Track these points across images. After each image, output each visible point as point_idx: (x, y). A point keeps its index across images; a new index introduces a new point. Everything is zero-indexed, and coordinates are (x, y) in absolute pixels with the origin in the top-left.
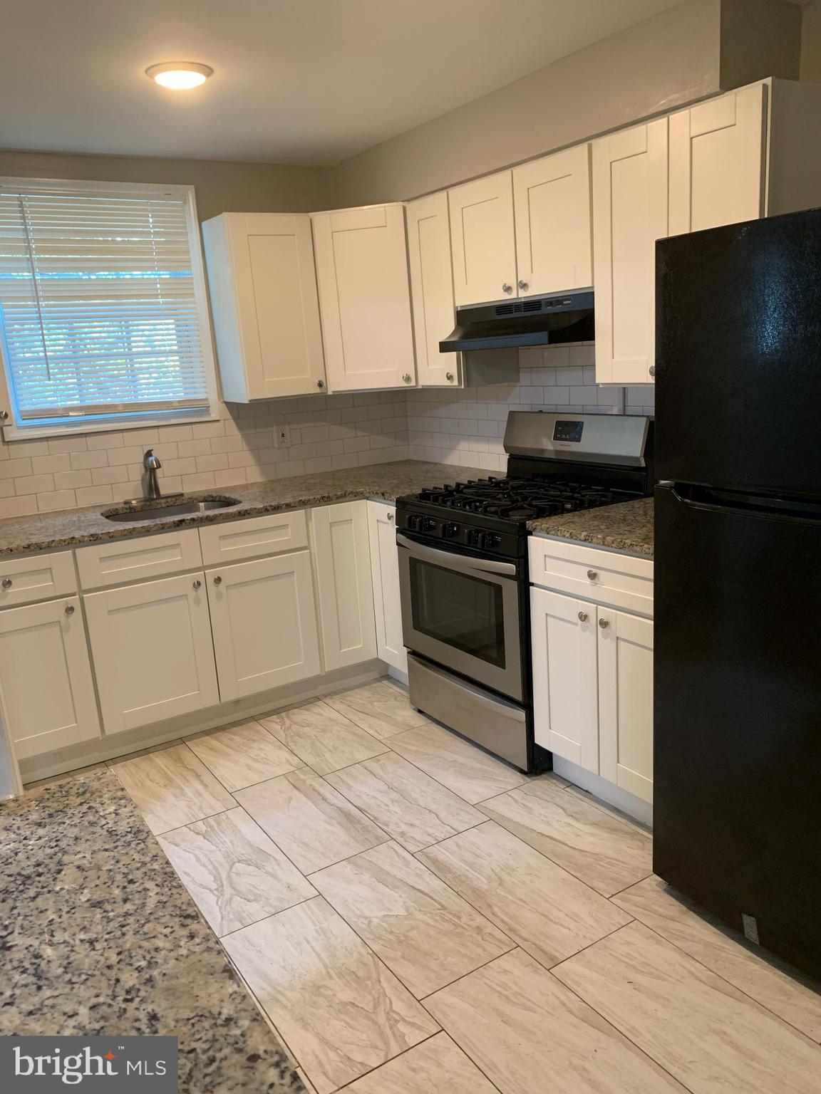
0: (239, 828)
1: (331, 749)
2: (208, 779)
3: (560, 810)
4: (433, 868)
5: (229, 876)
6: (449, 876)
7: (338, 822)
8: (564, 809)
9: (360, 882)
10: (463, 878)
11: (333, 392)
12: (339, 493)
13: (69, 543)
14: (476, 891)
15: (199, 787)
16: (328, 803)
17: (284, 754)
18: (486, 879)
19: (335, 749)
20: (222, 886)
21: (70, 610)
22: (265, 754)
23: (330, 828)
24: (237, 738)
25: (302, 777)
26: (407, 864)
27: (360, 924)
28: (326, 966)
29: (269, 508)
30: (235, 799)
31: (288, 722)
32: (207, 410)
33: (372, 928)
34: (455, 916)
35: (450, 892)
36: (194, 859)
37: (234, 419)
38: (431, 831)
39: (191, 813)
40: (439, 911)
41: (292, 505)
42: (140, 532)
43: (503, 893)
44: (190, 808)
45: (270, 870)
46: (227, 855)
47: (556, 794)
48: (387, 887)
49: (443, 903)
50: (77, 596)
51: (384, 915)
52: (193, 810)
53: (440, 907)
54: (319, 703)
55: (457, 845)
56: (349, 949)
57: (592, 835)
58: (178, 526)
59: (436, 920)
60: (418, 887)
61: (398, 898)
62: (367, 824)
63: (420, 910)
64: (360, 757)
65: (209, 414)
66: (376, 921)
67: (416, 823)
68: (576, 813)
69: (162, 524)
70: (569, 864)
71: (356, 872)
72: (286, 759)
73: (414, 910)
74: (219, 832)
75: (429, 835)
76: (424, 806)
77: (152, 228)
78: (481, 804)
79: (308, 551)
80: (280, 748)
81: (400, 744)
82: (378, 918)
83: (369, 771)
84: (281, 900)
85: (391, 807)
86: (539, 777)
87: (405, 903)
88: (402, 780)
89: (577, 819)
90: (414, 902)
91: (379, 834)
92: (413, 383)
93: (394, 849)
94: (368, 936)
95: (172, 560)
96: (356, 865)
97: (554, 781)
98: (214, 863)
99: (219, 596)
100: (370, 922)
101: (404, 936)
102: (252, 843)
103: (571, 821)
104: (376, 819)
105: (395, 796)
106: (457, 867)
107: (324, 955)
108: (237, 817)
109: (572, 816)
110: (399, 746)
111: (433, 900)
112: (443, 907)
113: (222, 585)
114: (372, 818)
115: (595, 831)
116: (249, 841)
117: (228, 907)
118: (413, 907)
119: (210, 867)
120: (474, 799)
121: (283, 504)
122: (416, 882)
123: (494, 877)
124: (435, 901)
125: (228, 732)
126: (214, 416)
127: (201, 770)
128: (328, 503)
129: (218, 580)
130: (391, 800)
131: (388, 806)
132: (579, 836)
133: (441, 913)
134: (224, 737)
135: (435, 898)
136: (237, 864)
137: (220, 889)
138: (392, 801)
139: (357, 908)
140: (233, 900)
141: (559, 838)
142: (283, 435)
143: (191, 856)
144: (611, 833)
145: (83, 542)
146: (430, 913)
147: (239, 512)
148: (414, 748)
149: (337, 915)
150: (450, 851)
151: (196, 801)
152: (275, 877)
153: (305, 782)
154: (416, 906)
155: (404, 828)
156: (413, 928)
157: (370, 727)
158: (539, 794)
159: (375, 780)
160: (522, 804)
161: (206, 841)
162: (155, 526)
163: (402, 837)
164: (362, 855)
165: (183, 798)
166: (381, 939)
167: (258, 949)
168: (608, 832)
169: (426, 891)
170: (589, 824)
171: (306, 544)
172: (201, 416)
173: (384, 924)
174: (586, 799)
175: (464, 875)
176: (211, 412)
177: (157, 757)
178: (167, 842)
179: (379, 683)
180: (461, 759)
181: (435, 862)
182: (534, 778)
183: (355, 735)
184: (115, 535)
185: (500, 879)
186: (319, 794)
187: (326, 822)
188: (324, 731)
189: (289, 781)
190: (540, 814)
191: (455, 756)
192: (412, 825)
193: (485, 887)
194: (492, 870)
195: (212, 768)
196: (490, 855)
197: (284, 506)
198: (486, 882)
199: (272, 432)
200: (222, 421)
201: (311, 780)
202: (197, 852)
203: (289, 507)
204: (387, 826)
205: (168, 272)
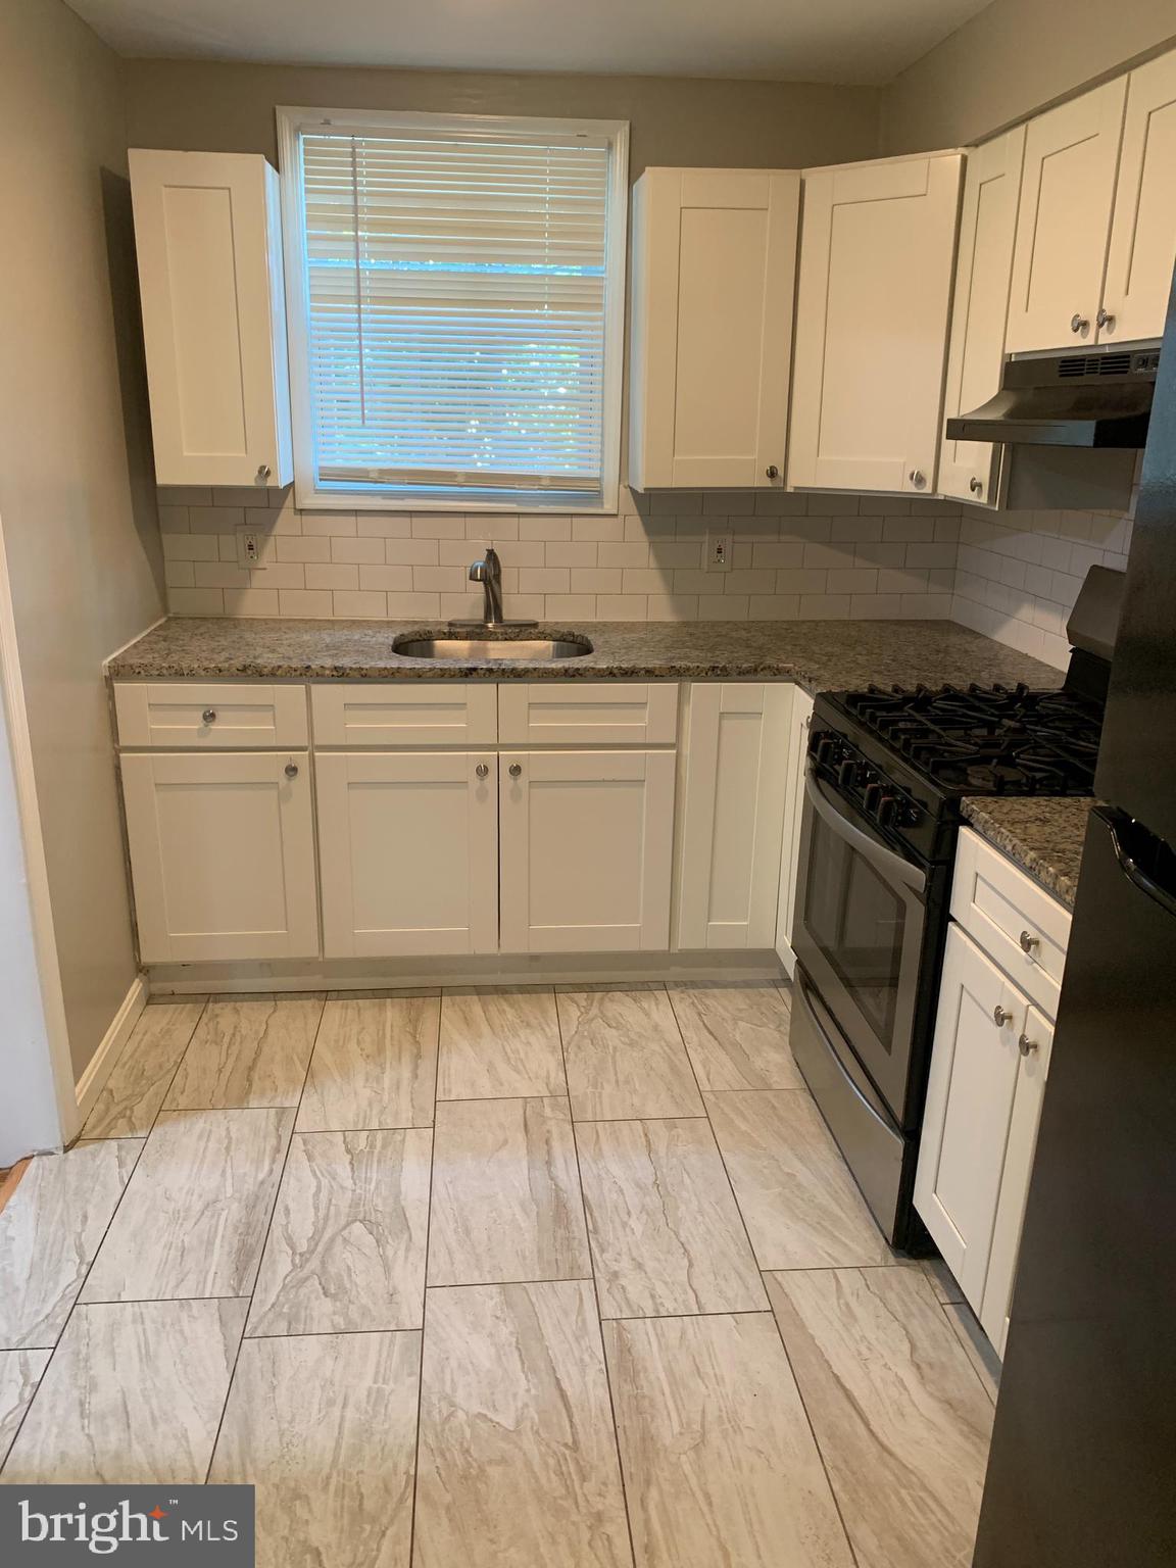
0: (404, 1164)
1: (621, 1078)
2: (426, 1067)
3: (906, 1347)
4: (612, 1362)
5: (332, 1240)
6: (627, 1388)
7: (538, 1213)
8: (913, 1348)
9: (491, 1335)
10: (646, 1403)
11: (796, 488)
12: (744, 666)
13: (301, 675)
14: (647, 1439)
15: (406, 1073)
16: (549, 1171)
17: (551, 1063)
18: (682, 1425)
19: (627, 1082)
20: (313, 1252)
21: (292, 770)
22: (526, 1053)
23: (520, 1216)
24: (510, 1013)
25: (548, 1111)
26: (581, 1333)
27: (435, 1413)
28: (335, 1461)
29: (616, 671)
30: (435, 1113)
31: (594, 1011)
32: (597, 496)
33: (447, 1427)
34: (580, 1470)
35: (605, 1421)
36: (313, 1190)
37: (640, 515)
38: (660, 1289)
39: (366, 1112)
40: (563, 1449)
41: (657, 673)
42: (406, 676)
43: (687, 1468)
44: (370, 1105)
45: (390, 1252)
46: (355, 1204)
47: (921, 1310)
48: (523, 1363)
49: (581, 1436)
50: (307, 753)
51: (479, 1413)
52: (371, 1110)
53: (570, 1442)
54: (662, 995)
55: (683, 1333)
56: (386, 1449)
57: (931, 1424)
58: (466, 675)
59: (546, 1464)
60: (565, 1385)
61: (521, 1392)
62: (576, 1234)
63: (537, 1432)
64: (651, 1110)
65: (602, 503)
66: (461, 1414)
67: (650, 1265)
68: (931, 1366)
69: (441, 669)
70: (843, 1466)
71: (499, 1314)
72: (548, 1072)
73: (528, 1429)
74: (375, 1159)
75: (653, 1297)
76: (682, 1239)
77: (549, 193)
78: (778, 1275)
79: (675, 752)
80: (553, 1051)
81: (727, 1110)
82: (467, 1414)
83: (648, 1141)
84: (365, 1312)
85: (634, 1216)
86: (913, 1262)
87: (526, 1405)
88: (685, 1176)
89: (922, 1378)
90: (538, 1413)
91: (580, 1262)
92: (928, 489)
93: (581, 1300)
94: (431, 1441)
95: (452, 725)
96: (509, 1304)
97: (936, 1281)
98: (332, 1208)
99: (516, 795)
100: (452, 1414)
101: (479, 1467)
102: (402, 1197)
103: (909, 1377)
104: (596, 1231)
105: (653, 1201)
106: (652, 1377)
107: (348, 1439)
108: (415, 1145)
109: (918, 1367)
110: (723, 1113)
111: (571, 1421)
112: (575, 1446)
113: (523, 779)
114: (590, 1227)
115: (941, 1419)
116: (400, 1192)
117: (293, 1291)
118: (532, 1418)
119: (321, 1214)
120: (771, 1258)
121: (642, 669)
122: (569, 1376)
123: (696, 1427)
124: (572, 1425)
125: (505, 1000)
126: (609, 507)
127: (429, 1047)
128: (721, 678)
129: (516, 770)
130: (643, 1206)
131: (629, 1213)
132: (903, 1415)
133: (564, 1455)
134: (496, 1004)
135: (576, 1420)
136: (358, 1223)
137: (305, 1257)
138: (643, 1208)
139: (452, 1380)
140: (308, 1283)
141: (862, 1403)
142: (719, 551)
143: (314, 1183)
144: (967, 1438)
145: (323, 676)
146: (548, 1445)
147: (566, 671)
148: (744, 1127)
149: (415, 1379)
150: (663, 1341)
151: (386, 1097)
152: (387, 1269)
153: (544, 1122)
154: (537, 1420)
155: (625, 1265)
156: (503, 1461)
157: (705, 1063)
158: (891, 1296)
159: (645, 1159)
160: (847, 1305)
161: (349, 1168)
162: (431, 669)
163: (609, 1281)
164: (531, 1287)
165: (375, 1085)
166: (443, 1455)
167: (275, 1382)
168: (961, 1432)
169: (572, 1401)
170: (940, 1401)
171: (673, 740)
172: (590, 504)
173: (468, 1434)
174: (969, 1343)
175: (652, 1400)
176: (605, 501)
177: (393, 1006)
178: (303, 1148)
179: (773, 991)
180: (804, 1175)
181: (625, 1350)
182: (905, 1260)
183: (673, 1069)
184: (369, 673)
185: (703, 1435)
186: (549, 1152)
187: (522, 1205)
188: (632, 1044)
189: (525, 1113)
190: (863, 1338)
191: (798, 1165)
192: (640, 1266)
193: (668, 1441)
194: (704, 1412)
195: (444, 1050)
196: (719, 1380)
197: (643, 672)
198: (677, 1429)
199: (702, 543)
200: (621, 518)
201: (557, 1124)
202: (325, 1182)
203: (651, 675)
204: (602, 1251)
205: (580, 268)
